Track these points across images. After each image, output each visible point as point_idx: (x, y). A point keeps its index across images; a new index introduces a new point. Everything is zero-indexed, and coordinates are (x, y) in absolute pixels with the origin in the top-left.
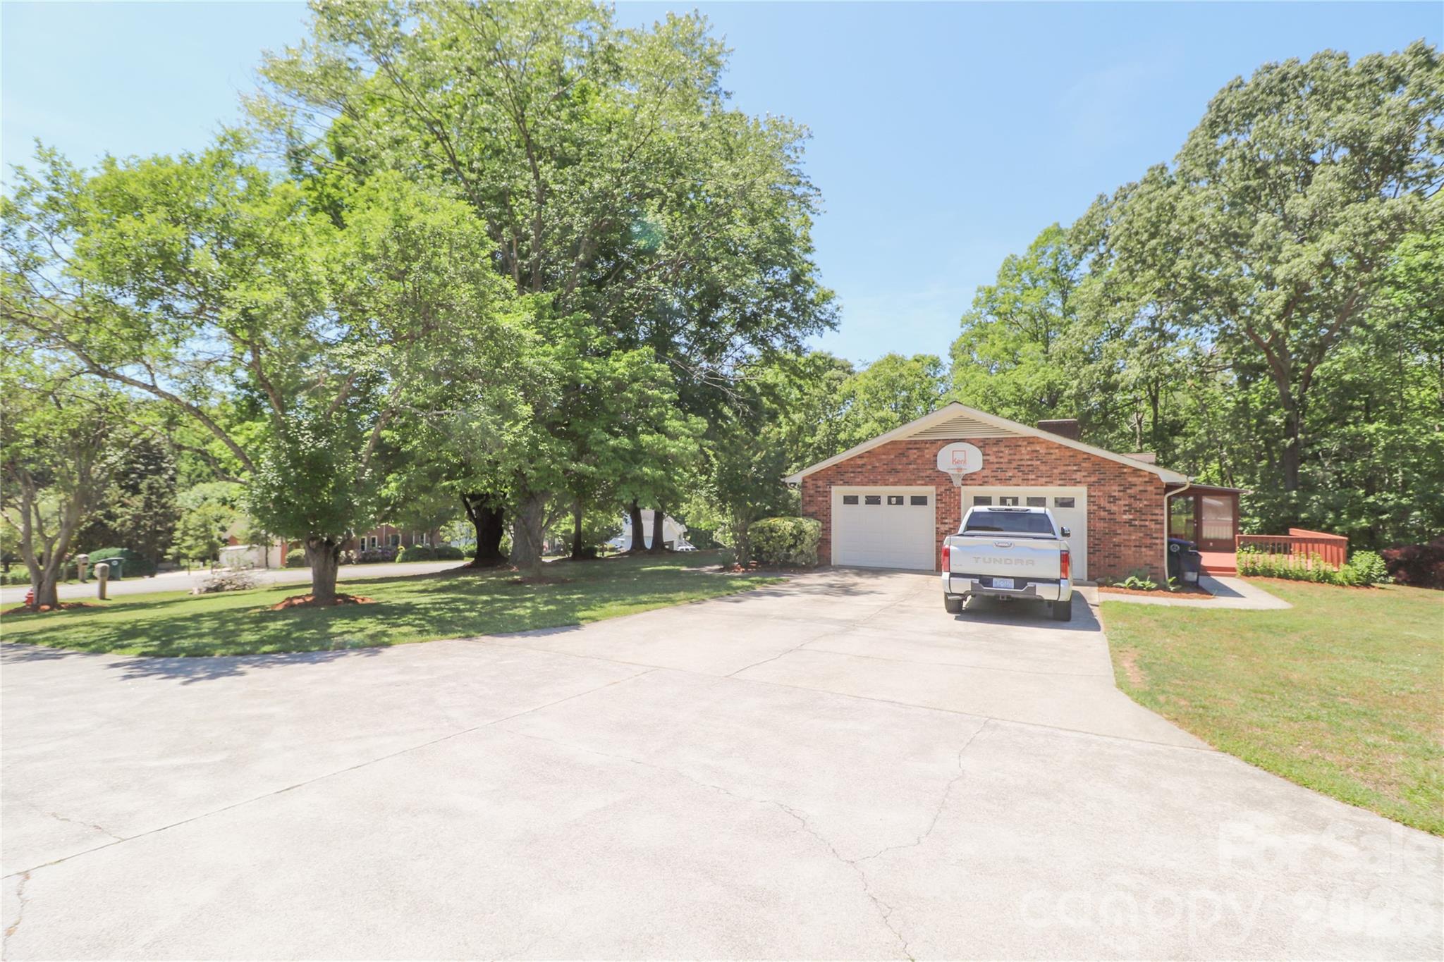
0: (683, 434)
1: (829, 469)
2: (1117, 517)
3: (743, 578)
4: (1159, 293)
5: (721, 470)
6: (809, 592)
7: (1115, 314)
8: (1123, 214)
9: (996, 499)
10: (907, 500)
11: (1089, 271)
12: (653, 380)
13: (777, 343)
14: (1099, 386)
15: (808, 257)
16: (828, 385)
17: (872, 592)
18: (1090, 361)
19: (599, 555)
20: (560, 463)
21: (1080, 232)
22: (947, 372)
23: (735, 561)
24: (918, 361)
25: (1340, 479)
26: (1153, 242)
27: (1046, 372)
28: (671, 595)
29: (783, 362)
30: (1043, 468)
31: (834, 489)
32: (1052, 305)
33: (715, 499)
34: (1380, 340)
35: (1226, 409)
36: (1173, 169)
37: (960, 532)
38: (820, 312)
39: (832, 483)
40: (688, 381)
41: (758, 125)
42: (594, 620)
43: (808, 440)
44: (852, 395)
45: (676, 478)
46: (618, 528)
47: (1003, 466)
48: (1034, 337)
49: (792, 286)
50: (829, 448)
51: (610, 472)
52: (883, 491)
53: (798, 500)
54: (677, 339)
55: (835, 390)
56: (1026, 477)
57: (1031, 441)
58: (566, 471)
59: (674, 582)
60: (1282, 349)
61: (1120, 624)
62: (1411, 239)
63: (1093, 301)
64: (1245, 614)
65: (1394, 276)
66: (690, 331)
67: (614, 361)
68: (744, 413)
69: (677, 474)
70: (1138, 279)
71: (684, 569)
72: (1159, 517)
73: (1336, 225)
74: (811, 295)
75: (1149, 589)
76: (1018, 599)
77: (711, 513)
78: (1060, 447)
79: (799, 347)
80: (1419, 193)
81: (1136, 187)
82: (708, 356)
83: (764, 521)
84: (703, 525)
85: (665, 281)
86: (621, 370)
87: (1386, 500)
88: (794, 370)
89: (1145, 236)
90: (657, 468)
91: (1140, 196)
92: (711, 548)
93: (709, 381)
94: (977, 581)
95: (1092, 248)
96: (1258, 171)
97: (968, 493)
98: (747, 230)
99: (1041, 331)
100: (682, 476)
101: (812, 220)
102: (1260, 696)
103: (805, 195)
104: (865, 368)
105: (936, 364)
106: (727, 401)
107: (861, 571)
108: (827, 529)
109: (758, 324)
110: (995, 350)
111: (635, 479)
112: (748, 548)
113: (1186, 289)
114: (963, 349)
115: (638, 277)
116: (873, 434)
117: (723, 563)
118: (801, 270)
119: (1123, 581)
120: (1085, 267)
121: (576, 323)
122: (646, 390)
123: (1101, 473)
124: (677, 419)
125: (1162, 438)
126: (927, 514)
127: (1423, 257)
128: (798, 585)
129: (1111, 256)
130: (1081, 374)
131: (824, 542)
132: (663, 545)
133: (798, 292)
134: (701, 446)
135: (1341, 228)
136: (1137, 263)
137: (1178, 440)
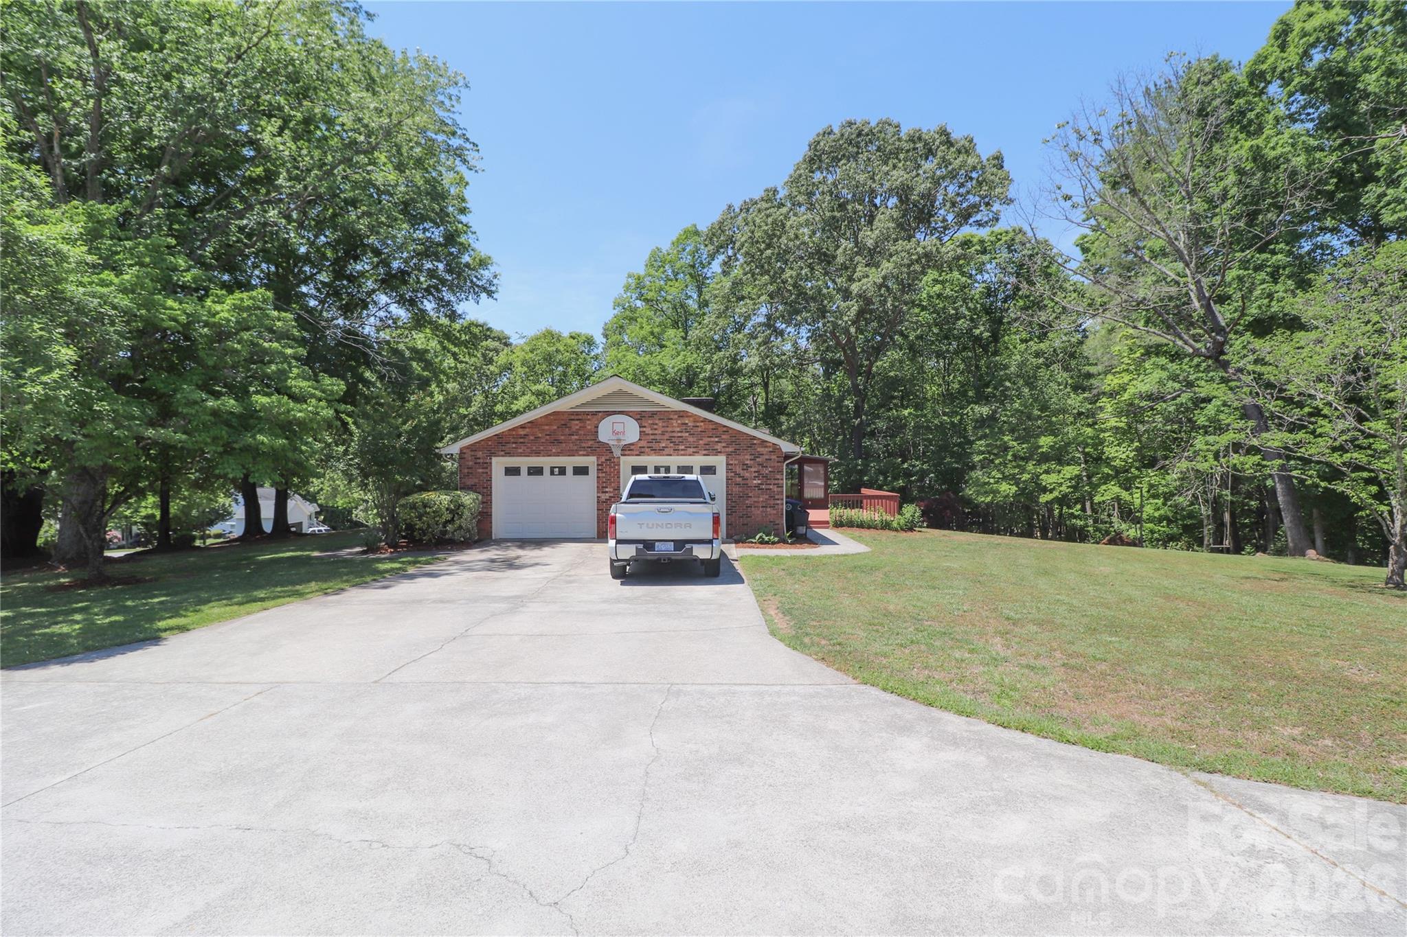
0: (313, 396)
1: (488, 439)
2: (749, 482)
3: (391, 560)
4: (771, 296)
5: (363, 440)
6: (470, 570)
7: (741, 309)
8: (747, 224)
9: (651, 468)
10: (569, 471)
11: (719, 271)
12: (271, 330)
13: (429, 306)
14: (727, 372)
15: (462, 218)
16: (484, 355)
17: (537, 564)
18: (719, 349)
19: (198, 543)
20: (129, 428)
21: (714, 235)
22: (600, 350)
23: (381, 541)
24: (573, 338)
25: (887, 450)
26: (769, 252)
27: (685, 356)
28: (298, 587)
29: (436, 327)
30: (691, 439)
31: (495, 460)
32: (690, 297)
33: (355, 472)
34: (911, 347)
35: (816, 395)
36: (782, 193)
37: (623, 500)
38: (476, 277)
39: (493, 454)
40: (320, 339)
41: (405, 59)
42: (183, 629)
43: (463, 411)
44: (509, 367)
45: (304, 448)
46: (225, 510)
47: (658, 437)
48: (675, 325)
49: (445, 245)
50: (486, 419)
51: (209, 440)
52: (545, 462)
53: (452, 473)
54: (304, 289)
55: (491, 361)
56: (677, 447)
57: (682, 414)
58: (139, 439)
59: (303, 571)
60: (853, 349)
61: (758, 576)
62: (932, 274)
63: (723, 297)
64: (842, 558)
65: (921, 300)
66: (322, 282)
67: (214, 302)
68: (390, 378)
69: (306, 444)
70: (757, 282)
71: (316, 554)
72: (780, 482)
73: (891, 255)
74: (466, 258)
75: (774, 543)
76: (676, 561)
77: (350, 489)
78: (705, 420)
79: (454, 312)
80: (940, 239)
81: (756, 203)
82: (345, 313)
83: (416, 496)
84: (340, 502)
85: (288, 218)
86: (226, 315)
87: (914, 466)
88: (448, 336)
89: (763, 246)
90: (277, 436)
91: (759, 211)
92: (350, 527)
93: (346, 339)
94: (641, 546)
95: (722, 250)
96: (840, 205)
97: (627, 462)
98: (392, 177)
99: (682, 319)
100: (311, 446)
101: (466, 180)
102: (875, 628)
103: (460, 148)
104: (522, 341)
105: (590, 342)
106: (369, 364)
107: (523, 543)
108: (487, 502)
109: (405, 283)
110: (643, 332)
111: (247, 449)
112: (396, 526)
113: (791, 294)
114: (615, 330)
115: (250, 207)
116: (529, 408)
117: (366, 545)
118: (456, 231)
119: (754, 538)
120: (716, 266)
121: (154, 250)
122: (261, 341)
123: (737, 445)
124: (304, 379)
125: (773, 417)
126: (588, 484)
127: (938, 288)
128: (457, 563)
129: (737, 260)
130: (714, 359)
131: (484, 516)
132: (288, 527)
133: (452, 254)
134: (337, 411)
135: (894, 258)
136: (757, 267)
137: (783, 418)
